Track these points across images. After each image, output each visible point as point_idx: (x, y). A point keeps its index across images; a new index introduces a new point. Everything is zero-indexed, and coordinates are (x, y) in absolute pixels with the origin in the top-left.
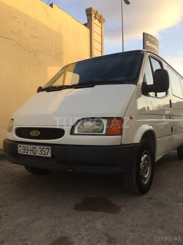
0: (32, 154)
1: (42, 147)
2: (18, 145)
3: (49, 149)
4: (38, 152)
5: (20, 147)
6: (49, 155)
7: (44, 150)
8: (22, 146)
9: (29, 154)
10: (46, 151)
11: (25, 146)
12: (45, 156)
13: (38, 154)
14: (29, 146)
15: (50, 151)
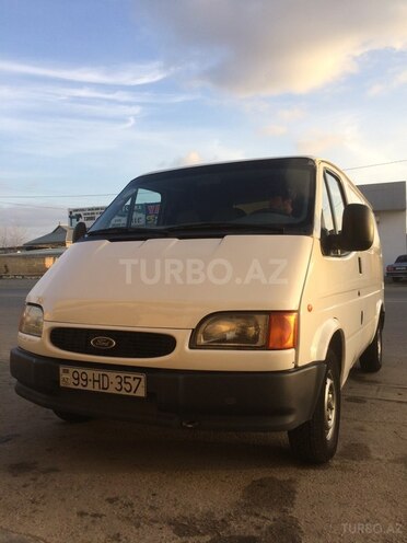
0: (97, 389)
1: (123, 375)
2: (61, 369)
3: (140, 379)
4: (113, 384)
5: (66, 372)
6: (141, 393)
7: (127, 380)
8: (71, 370)
9: (90, 387)
10: (134, 384)
11: (80, 371)
12: (131, 394)
13: (112, 390)
14: (90, 373)
15: (143, 383)
